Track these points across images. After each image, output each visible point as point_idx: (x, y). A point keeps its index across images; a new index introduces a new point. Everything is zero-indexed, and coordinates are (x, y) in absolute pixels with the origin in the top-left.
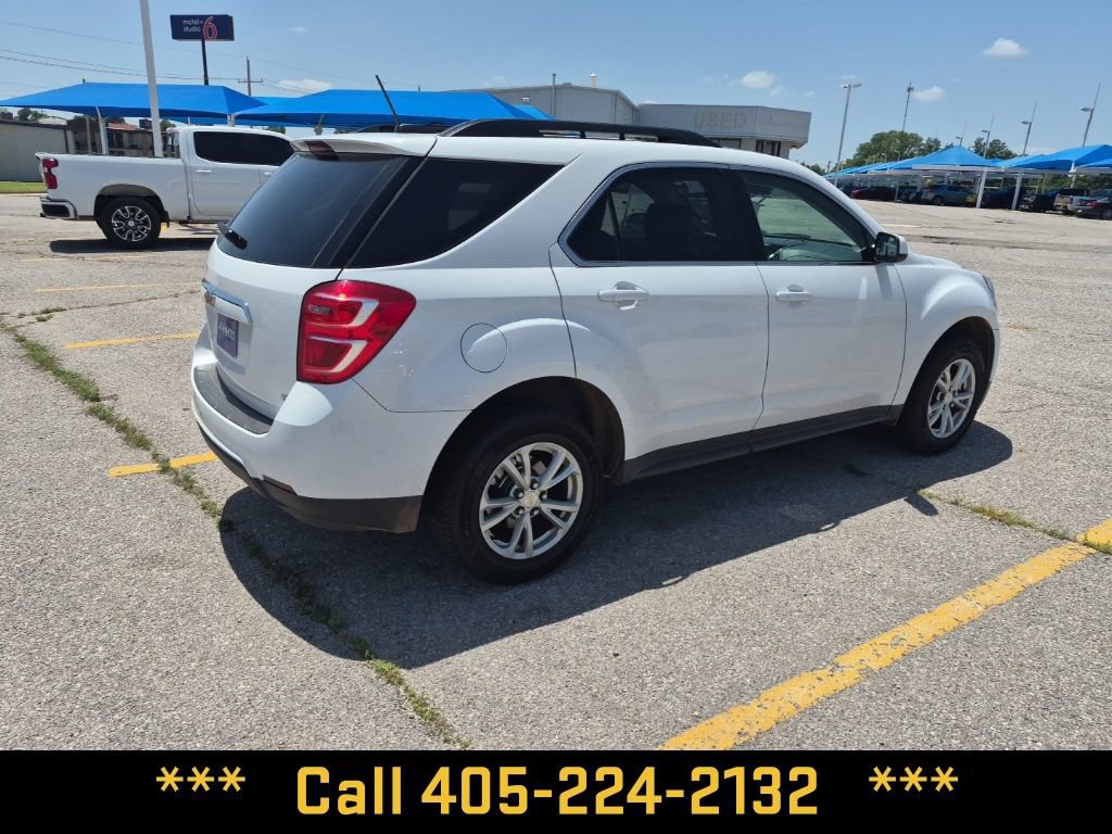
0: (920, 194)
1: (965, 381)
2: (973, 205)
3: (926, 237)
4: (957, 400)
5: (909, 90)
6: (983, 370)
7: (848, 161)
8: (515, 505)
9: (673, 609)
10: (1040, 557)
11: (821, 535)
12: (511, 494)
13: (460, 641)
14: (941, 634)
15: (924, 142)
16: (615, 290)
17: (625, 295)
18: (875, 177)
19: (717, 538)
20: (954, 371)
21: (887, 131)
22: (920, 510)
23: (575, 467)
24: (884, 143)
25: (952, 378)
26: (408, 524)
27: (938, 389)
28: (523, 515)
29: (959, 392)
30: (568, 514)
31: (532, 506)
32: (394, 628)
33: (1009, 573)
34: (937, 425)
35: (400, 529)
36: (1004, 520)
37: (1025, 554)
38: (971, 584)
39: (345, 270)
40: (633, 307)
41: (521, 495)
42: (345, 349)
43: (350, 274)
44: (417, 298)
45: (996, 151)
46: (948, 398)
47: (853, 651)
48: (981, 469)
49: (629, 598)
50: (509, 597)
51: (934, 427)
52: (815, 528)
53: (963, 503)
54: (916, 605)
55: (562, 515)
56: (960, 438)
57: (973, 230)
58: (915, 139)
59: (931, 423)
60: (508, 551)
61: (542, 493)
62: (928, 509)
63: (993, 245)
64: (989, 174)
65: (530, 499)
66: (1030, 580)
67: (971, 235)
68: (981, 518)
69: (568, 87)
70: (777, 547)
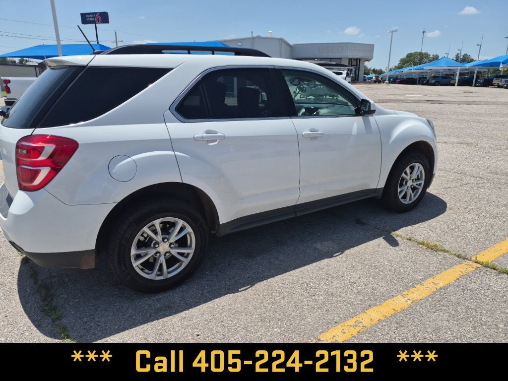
0: (428, 81)
1: (419, 173)
2: (453, 85)
3: (427, 101)
4: (415, 184)
5: (424, 32)
6: (429, 167)
7: (395, 67)
8: (154, 251)
9: (239, 306)
10: (450, 270)
11: (332, 259)
12: (152, 245)
13: (117, 327)
14: (383, 318)
15: (431, 56)
16: (205, 135)
17: (211, 137)
18: (407, 73)
19: (277, 262)
20: (412, 168)
21: (413, 52)
22: (389, 243)
23: (189, 229)
24: (412, 58)
25: (411, 173)
26: (90, 264)
27: (403, 179)
28: (160, 256)
29: (416, 180)
30: (188, 254)
31: (166, 251)
32: (85, 320)
33: (431, 280)
34: (404, 197)
35: (85, 268)
36: (434, 249)
37: (441, 268)
38: (407, 288)
39: (37, 129)
40: (216, 143)
41: (157, 246)
42: (37, 173)
43: (39, 131)
44: (79, 142)
45: (466, 59)
46: (410, 183)
47: (330, 331)
48: (427, 220)
49: (217, 300)
50: (153, 300)
51: (402, 198)
52: (330, 255)
53: (414, 239)
54: (374, 300)
55: (185, 255)
56: (419, 202)
57: (450, 97)
58: (427, 55)
59: (400, 197)
60: (152, 276)
61: (171, 244)
62: (394, 243)
63: (459, 103)
64: (461, 70)
65: (164, 248)
66: (441, 285)
67: (450, 99)
68: (422, 248)
69: (258, 37)
70: (307, 267)
